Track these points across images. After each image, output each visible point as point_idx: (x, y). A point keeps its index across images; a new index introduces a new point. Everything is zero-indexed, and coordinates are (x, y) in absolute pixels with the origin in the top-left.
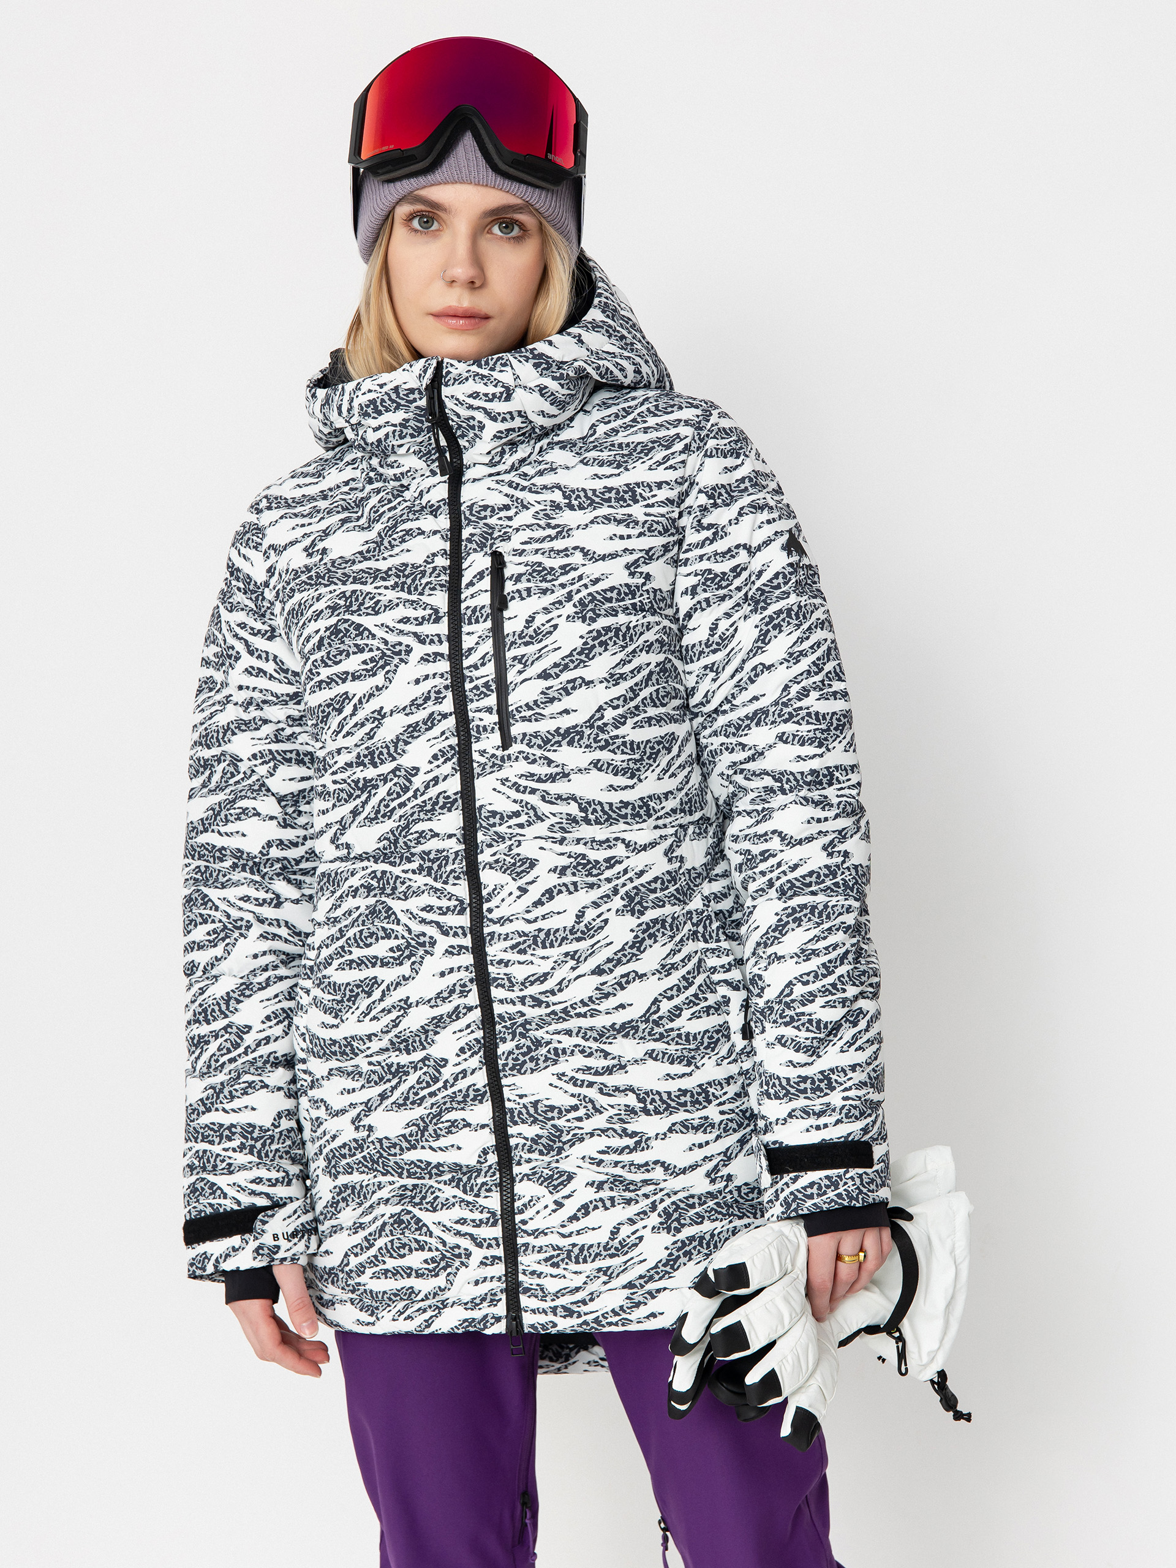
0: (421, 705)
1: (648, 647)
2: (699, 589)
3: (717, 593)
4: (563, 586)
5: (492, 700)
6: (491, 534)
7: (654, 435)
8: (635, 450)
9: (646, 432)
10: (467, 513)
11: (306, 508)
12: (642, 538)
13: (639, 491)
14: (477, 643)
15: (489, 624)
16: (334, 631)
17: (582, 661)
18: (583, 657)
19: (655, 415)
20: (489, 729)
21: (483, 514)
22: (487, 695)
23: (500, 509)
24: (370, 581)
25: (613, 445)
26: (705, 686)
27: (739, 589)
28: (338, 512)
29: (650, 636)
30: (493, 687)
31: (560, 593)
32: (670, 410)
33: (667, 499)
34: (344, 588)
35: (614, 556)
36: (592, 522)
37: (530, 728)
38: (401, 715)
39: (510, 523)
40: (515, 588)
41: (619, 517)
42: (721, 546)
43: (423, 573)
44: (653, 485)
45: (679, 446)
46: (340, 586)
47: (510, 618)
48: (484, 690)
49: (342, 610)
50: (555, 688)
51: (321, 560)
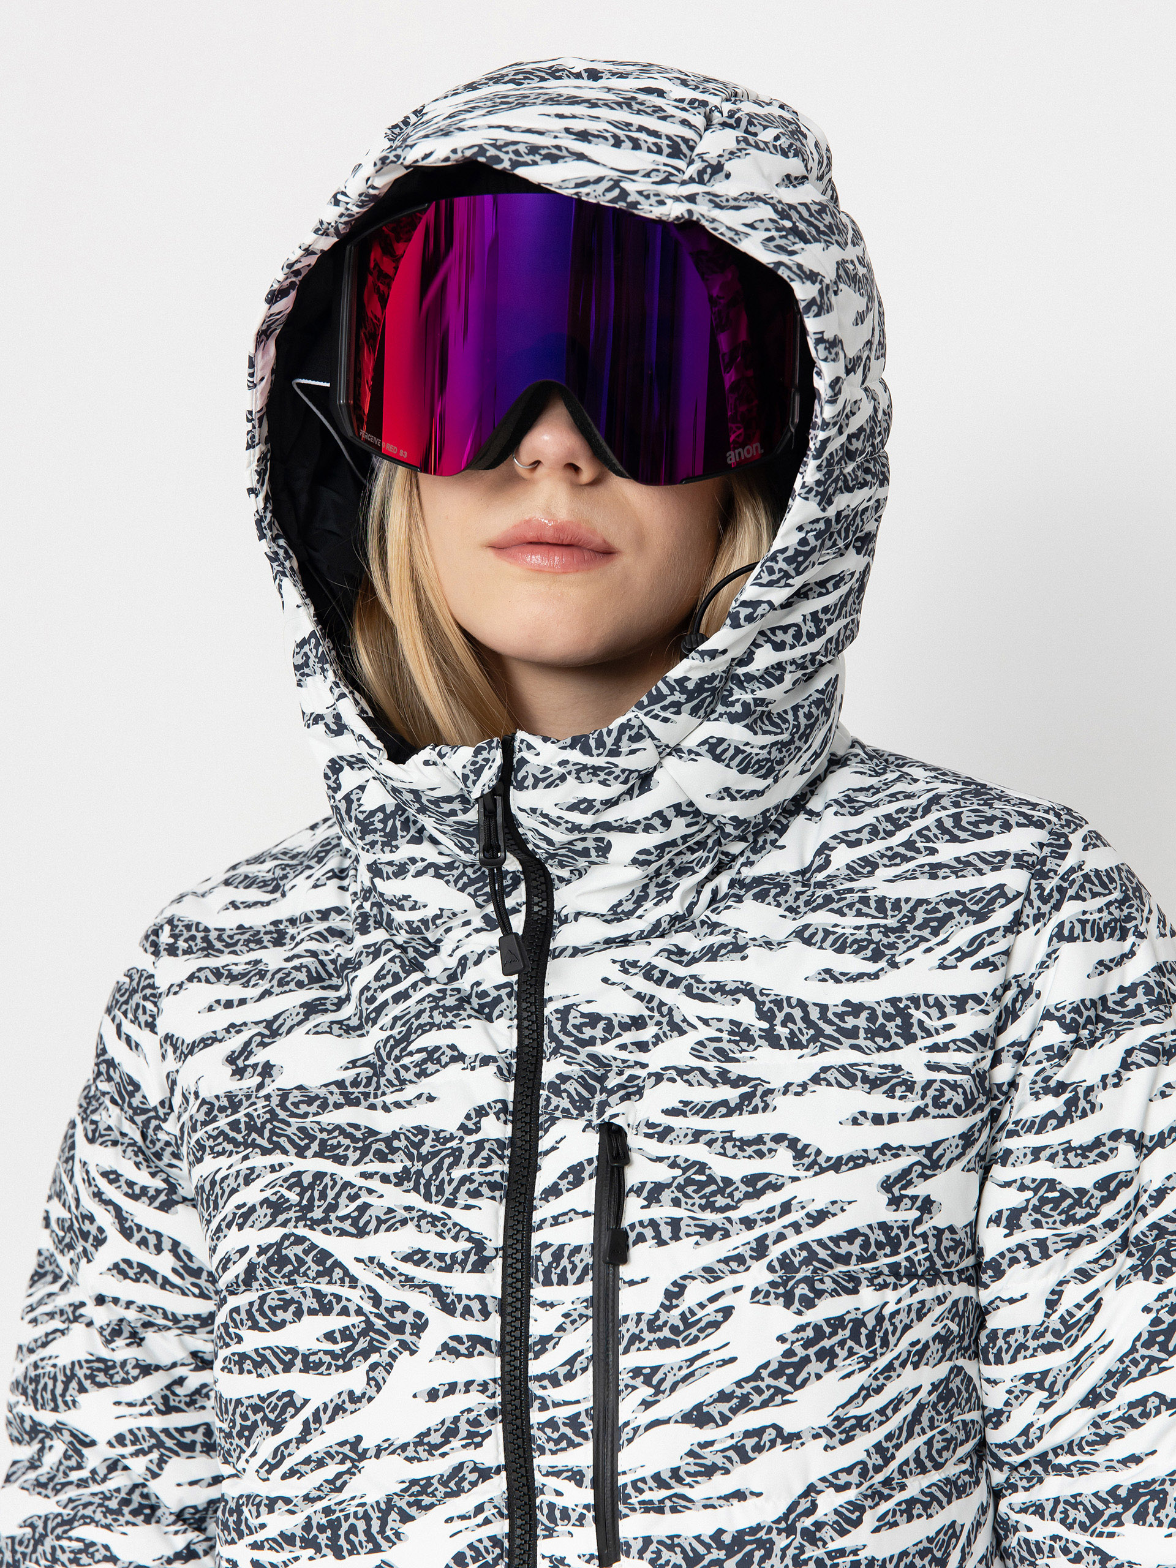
0: (437, 1447)
1: (918, 1356)
2: (1025, 1219)
3: (1063, 1230)
4: (748, 1223)
5: (583, 1457)
6: (602, 1079)
7: (951, 885)
8: (912, 920)
9: (933, 877)
10: (557, 1026)
11: (239, 961)
12: (921, 1121)
13: (917, 1015)
14: (561, 1328)
15: (587, 1289)
16: (275, 1256)
17: (779, 1391)
18: (781, 1383)
19: (954, 839)
20: (574, 1516)
21: (588, 1032)
22: (572, 1444)
23: (625, 1027)
24: (353, 1156)
25: (865, 901)
26: (1024, 1414)
27: (1111, 1225)
28: (300, 985)
29: (923, 1331)
30: (588, 1429)
31: (741, 1240)
32: (984, 828)
33: (976, 1035)
34: (300, 1165)
35: (859, 1161)
36: (816, 1079)
37: (660, 1526)
38: (397, 1460)
39: (642, 1057)
40: (646, 1215)
41: (873, 1072)
42: (1080, 1132)
43: (456, 1155)
44: (947, 1003)
45: (1002, 916)
46: (292, 1158)
47: (632, 1283)
48: (568, 1432)
49: (292, 1214)
50: (717, 1447)
51: (261, 1086)
